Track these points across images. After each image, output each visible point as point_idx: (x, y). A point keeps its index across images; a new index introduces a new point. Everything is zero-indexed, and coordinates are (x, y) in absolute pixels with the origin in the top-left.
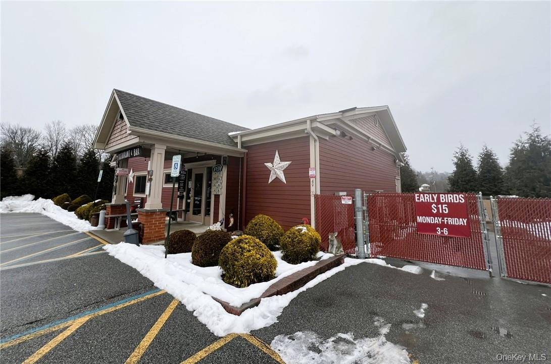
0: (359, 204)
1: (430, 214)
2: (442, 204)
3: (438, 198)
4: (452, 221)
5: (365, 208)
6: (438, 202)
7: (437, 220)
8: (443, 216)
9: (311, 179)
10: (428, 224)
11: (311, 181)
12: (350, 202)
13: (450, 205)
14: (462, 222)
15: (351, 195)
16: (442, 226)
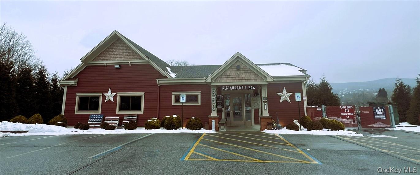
0: (323, 110)
1: (344, 112)
2: (347, 109)
3: (346, 108)
4: (350, 114)
5: (325, 112)
6: (346, 109)
7: (346, 114)
8: (348, 113)
9: (304, 101)
10: (344, 115)
11: (304, 102)
12: (321, 110)
13: (349, 109)
14: (352, 114)
15: (321, 107)
16: (348, 116)
